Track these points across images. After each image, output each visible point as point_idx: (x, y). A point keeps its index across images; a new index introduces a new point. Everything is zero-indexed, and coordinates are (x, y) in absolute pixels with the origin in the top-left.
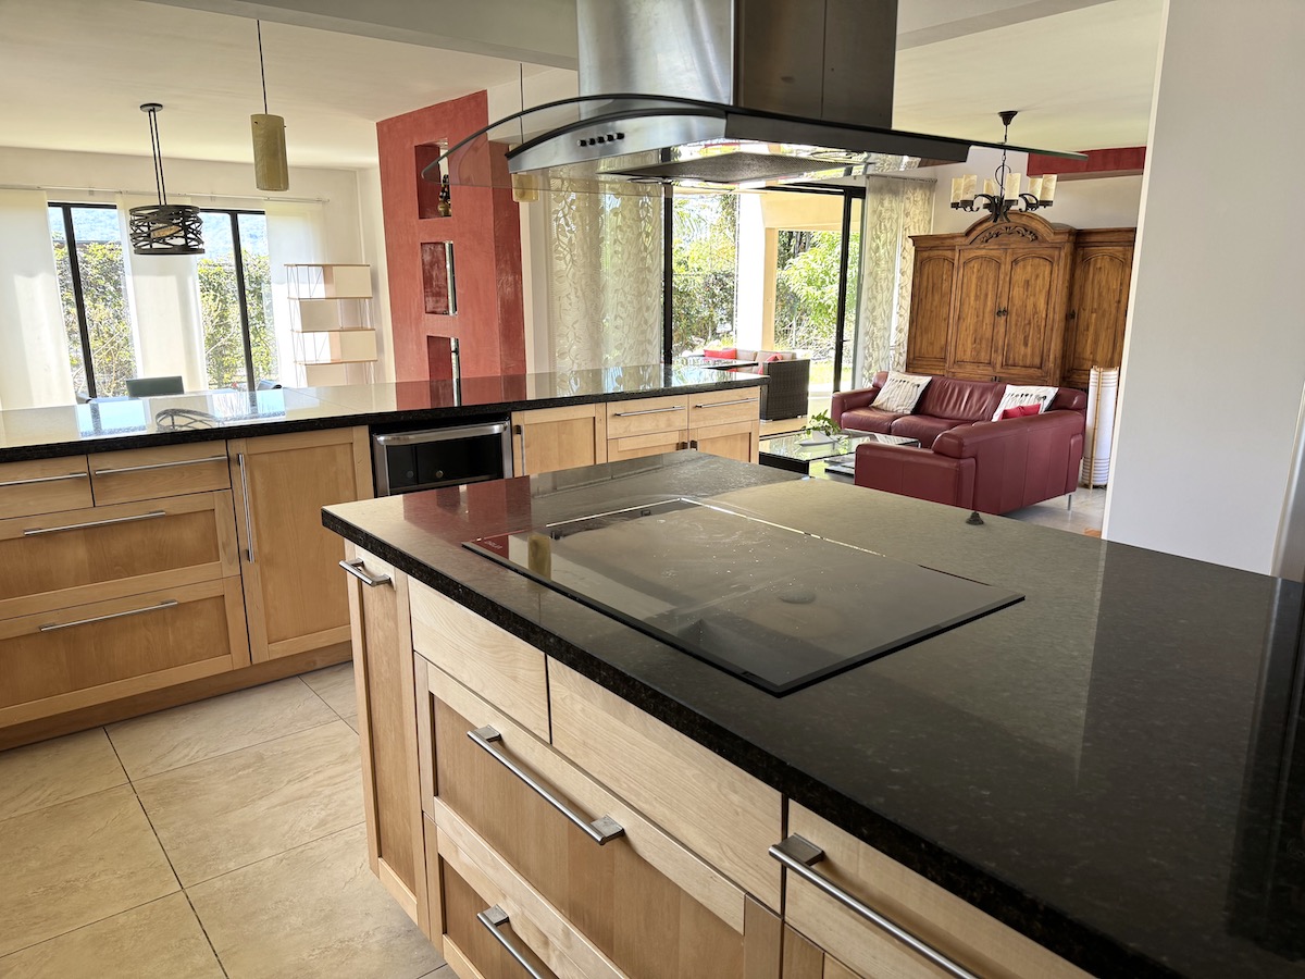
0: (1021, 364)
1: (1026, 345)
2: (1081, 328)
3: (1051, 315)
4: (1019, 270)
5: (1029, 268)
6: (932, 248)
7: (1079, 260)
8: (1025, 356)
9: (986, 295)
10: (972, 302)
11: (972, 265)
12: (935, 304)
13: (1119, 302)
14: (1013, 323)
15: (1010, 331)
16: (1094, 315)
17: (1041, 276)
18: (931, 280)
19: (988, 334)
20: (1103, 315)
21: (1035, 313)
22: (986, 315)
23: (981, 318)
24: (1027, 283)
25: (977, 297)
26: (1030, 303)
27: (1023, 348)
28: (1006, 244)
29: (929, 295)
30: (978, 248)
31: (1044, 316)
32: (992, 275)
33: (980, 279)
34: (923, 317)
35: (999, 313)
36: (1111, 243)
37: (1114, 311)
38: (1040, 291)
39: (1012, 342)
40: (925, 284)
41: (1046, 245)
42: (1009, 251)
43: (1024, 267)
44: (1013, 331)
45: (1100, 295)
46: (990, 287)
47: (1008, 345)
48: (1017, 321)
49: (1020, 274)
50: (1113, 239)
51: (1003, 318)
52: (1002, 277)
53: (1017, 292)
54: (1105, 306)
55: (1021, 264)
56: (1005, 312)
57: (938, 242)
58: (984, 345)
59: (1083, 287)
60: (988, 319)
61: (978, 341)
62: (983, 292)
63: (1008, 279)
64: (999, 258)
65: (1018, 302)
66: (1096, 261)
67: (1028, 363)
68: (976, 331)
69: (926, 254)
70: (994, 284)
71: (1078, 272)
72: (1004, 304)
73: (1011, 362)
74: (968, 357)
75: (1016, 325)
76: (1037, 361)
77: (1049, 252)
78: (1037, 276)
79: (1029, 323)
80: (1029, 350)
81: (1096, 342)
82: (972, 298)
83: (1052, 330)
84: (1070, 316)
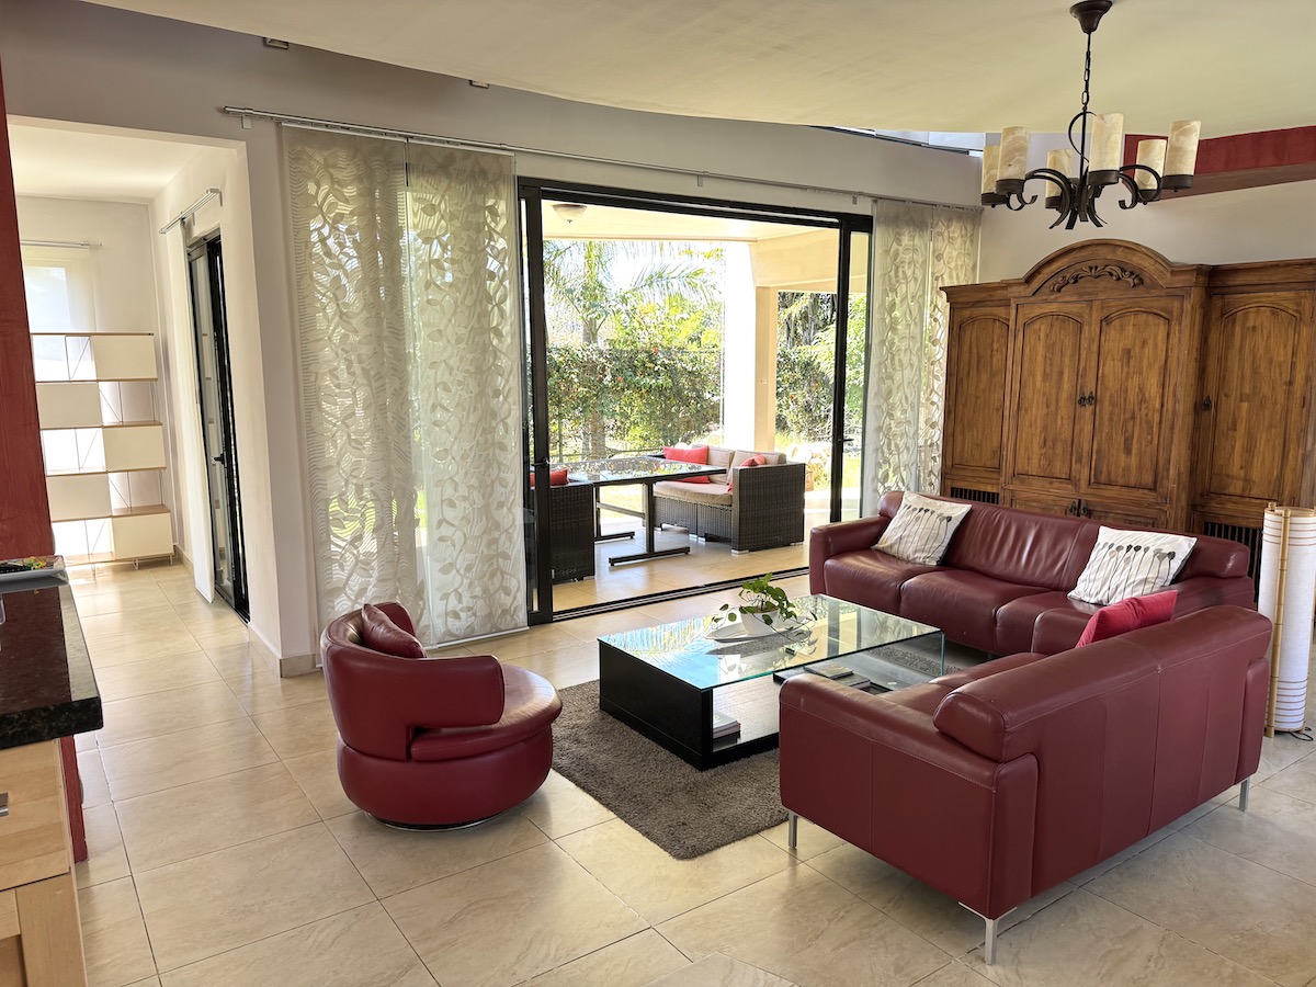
0: (1121, 481)
1: (1128, 451)
2: (1223, 426)
3: (1169, 405)
4: (1112, 333)
5: (1130, 330)
6: (975, 304)
7: (1215, 315)
8: (1127, 469)
9: (1061, 373)
10: (1038, 384)
11: (1036, 326)
12: (982, 386)
13: (1290, 383)
14: (1106, 417)
15: (1101, 432)
16: (1245, 405)
17: (1151, 341)
18: (974, 351)
19: (1066, 434)
20: (1262, 405)
21: (1142, 401)
22: (1062, 404)
23: (1053, 408)
24: (1128, 353)
25: (1046, 376)
26: (1133, 385)
27: (1123, 457)
28: (1090, 294)
29: (973, 373)
30: (1046, 301)
31: (1158, 406)
32: (1068, 342)
33: (1050, 347)
34: (964, 406)
35: (1082, 401)
36: (1273, 286)
37: (1281, 398)
38: (1150, 366)
39: (1105, 446)
40: (966, 357)
41: (1157, 292)
42: (1096, 304)
43: (1122, 328)
44: (1106, 430)
45: (1255, 371)
46: (1067, 360)
47: (1098, 452)
48: (1112, 413)
49: (1115, 340)
50: (1275, 279)
51: (1089, 409)
52: (1085, 344)
53: (1111, 368)
54: (1266, 390)
55: (1116, 323)
56: (1093, 399)
57: (984, 295)
58: (1059, 450)
59: (1223, 360)
60: (1065, 410)
61: (1049, 443)
62: (1056, 369)
63: (1095, 348)
64: (1080, 316)
65: (1112, 384)
66: (1246, 316)
67: (1132, 483)
68: (1045, 428)
69: (967, 313)
70: (1072, 356)
71: (1214, 337)
72: (1090, 387)
73: (1103, 478)
74: (1034, 468)
75: (1111, 419)
76: (1148, 479)
77: (1163, 302)
78: (1144, 343)
79: (1133, 418)
80: (1134, 461)
81: (1250, 450)
82: (1039, 378)
83: (1172, 428)
84: (1203, 406)
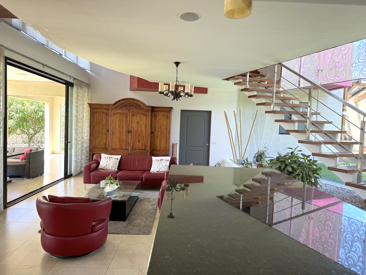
0: (138, 149)
1: (139, 142)
2: (155, 137)
3: (147, 133)
4: (135, 118)
5: (138, 117)
6: (97, 108)
7: (153, 116)
8: (139, 146)
9: (123, 126)
10: (117, 128)
11: (116, 115)
12: (100, 128)
13: (167, 129)
14: (134, 135)
15: (133, 138)
16: (159, 133)
17: (143, 120)
18: (98, 120)
19: (125, 139)
20: (162, 133)
21: (142, 132)
22: (123, 132)
23: (121, 133)
24: (138, 122)
25: (119, 127)
26: (139, 129)
27: (138, 143)
28: (129, 109)
29: (98, 125)
30: (119, 110)
31: (145, 133)
32: (124, 119)
33: (120, 120)
34: (95, 133)
35: (129, 132)
36: (163, 111)
37: (165, 132)
38: (143, 125)
39: (134, 142)
40: (95, 121)
41: (143, 110)
42: (131, 111)
43: (137, 117)
44: (134, 138)
45: (161, 127)
46: (124, 123)
47: (133, 143)
48: (135, 134)
49: (135, 119)
50: (163, 110)
51: (130, 134)
52: (128, 120)
53: (135, 125)
54: (163, 130)
55: (135, 116)
56: (131, 132)
57: (100, 106)
58: (123, 142)
59: (155, 124)
60: (124, 134)
61: (121, 141)
62: (122, 125)
63: (131, 121)
64: (127, 114)
65: (135, 128)
66: (158, 116)
67: (140, 149)
68: (120, 138)
69: (95, 110)
70: (125, 122)
71: (153, 120)
72: (130, 129)
73: (134, 148)
74: (117, 147)
75: (135, 136)
76: (143, 148)
77: (145, 112)
78: (141, 120)
79: (140, 135)
80: (140, 144)
81: (160, 141)
82: (117, 127)
83: (148, 137)
84: (152, 133)
